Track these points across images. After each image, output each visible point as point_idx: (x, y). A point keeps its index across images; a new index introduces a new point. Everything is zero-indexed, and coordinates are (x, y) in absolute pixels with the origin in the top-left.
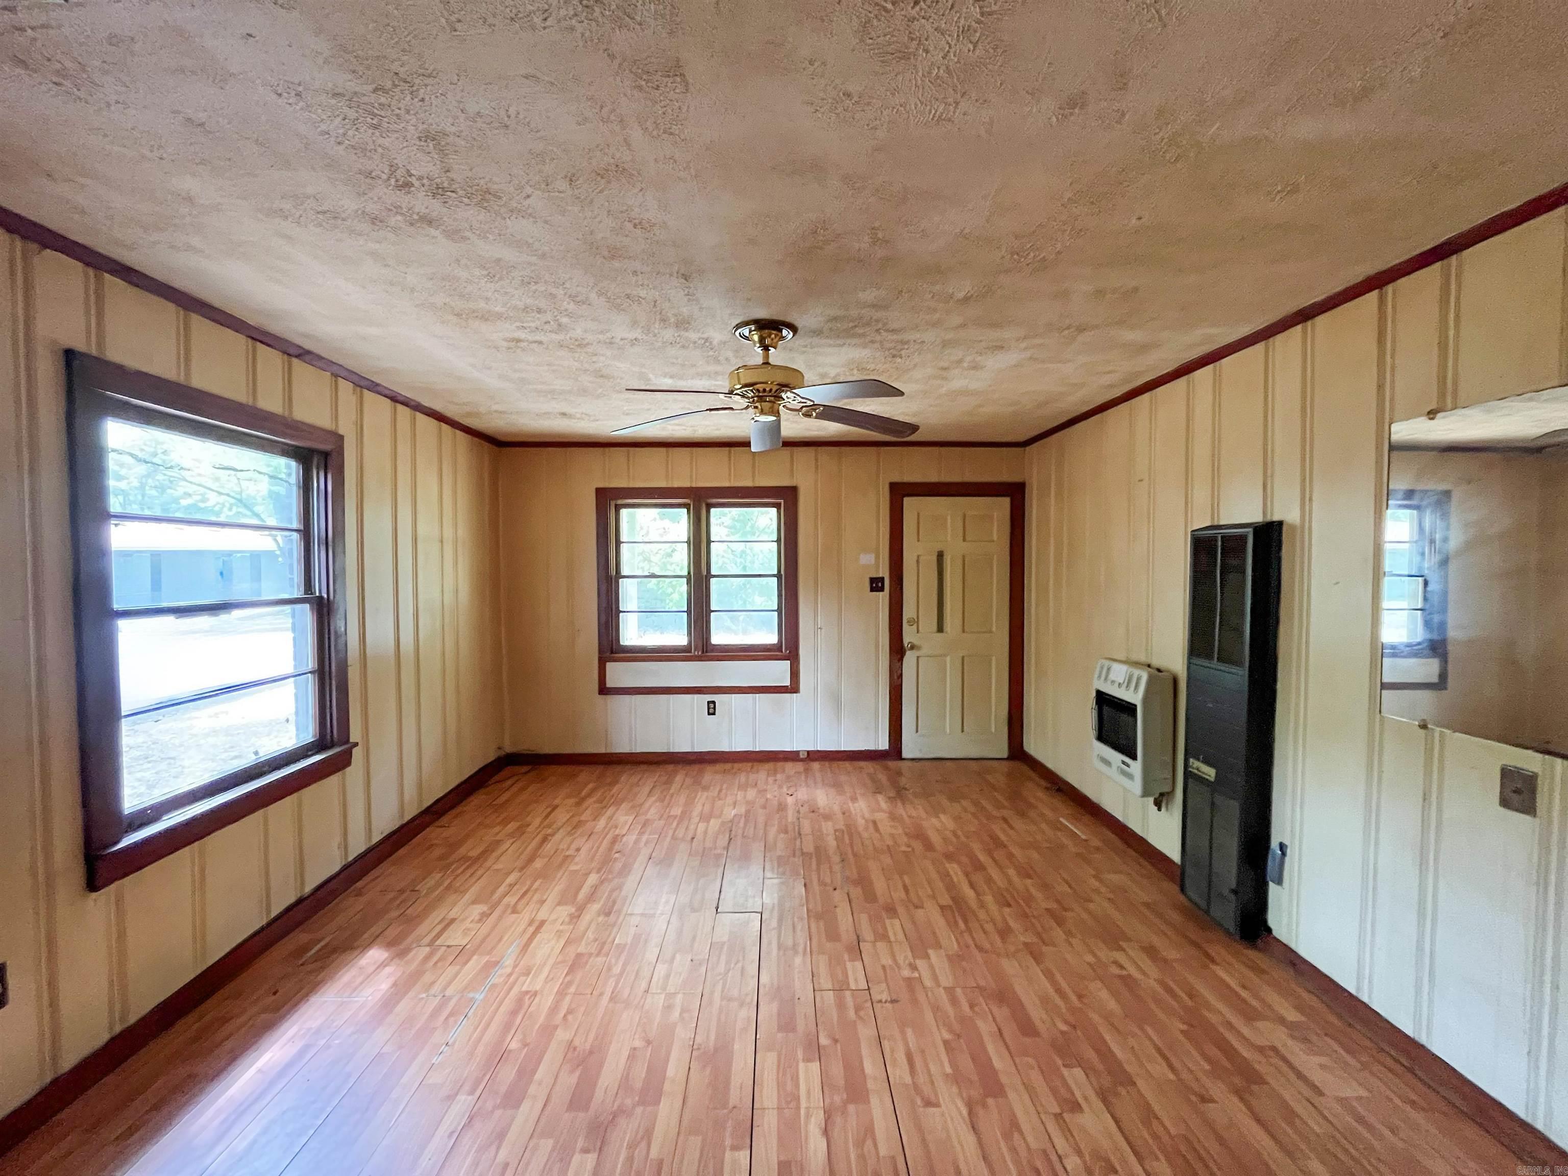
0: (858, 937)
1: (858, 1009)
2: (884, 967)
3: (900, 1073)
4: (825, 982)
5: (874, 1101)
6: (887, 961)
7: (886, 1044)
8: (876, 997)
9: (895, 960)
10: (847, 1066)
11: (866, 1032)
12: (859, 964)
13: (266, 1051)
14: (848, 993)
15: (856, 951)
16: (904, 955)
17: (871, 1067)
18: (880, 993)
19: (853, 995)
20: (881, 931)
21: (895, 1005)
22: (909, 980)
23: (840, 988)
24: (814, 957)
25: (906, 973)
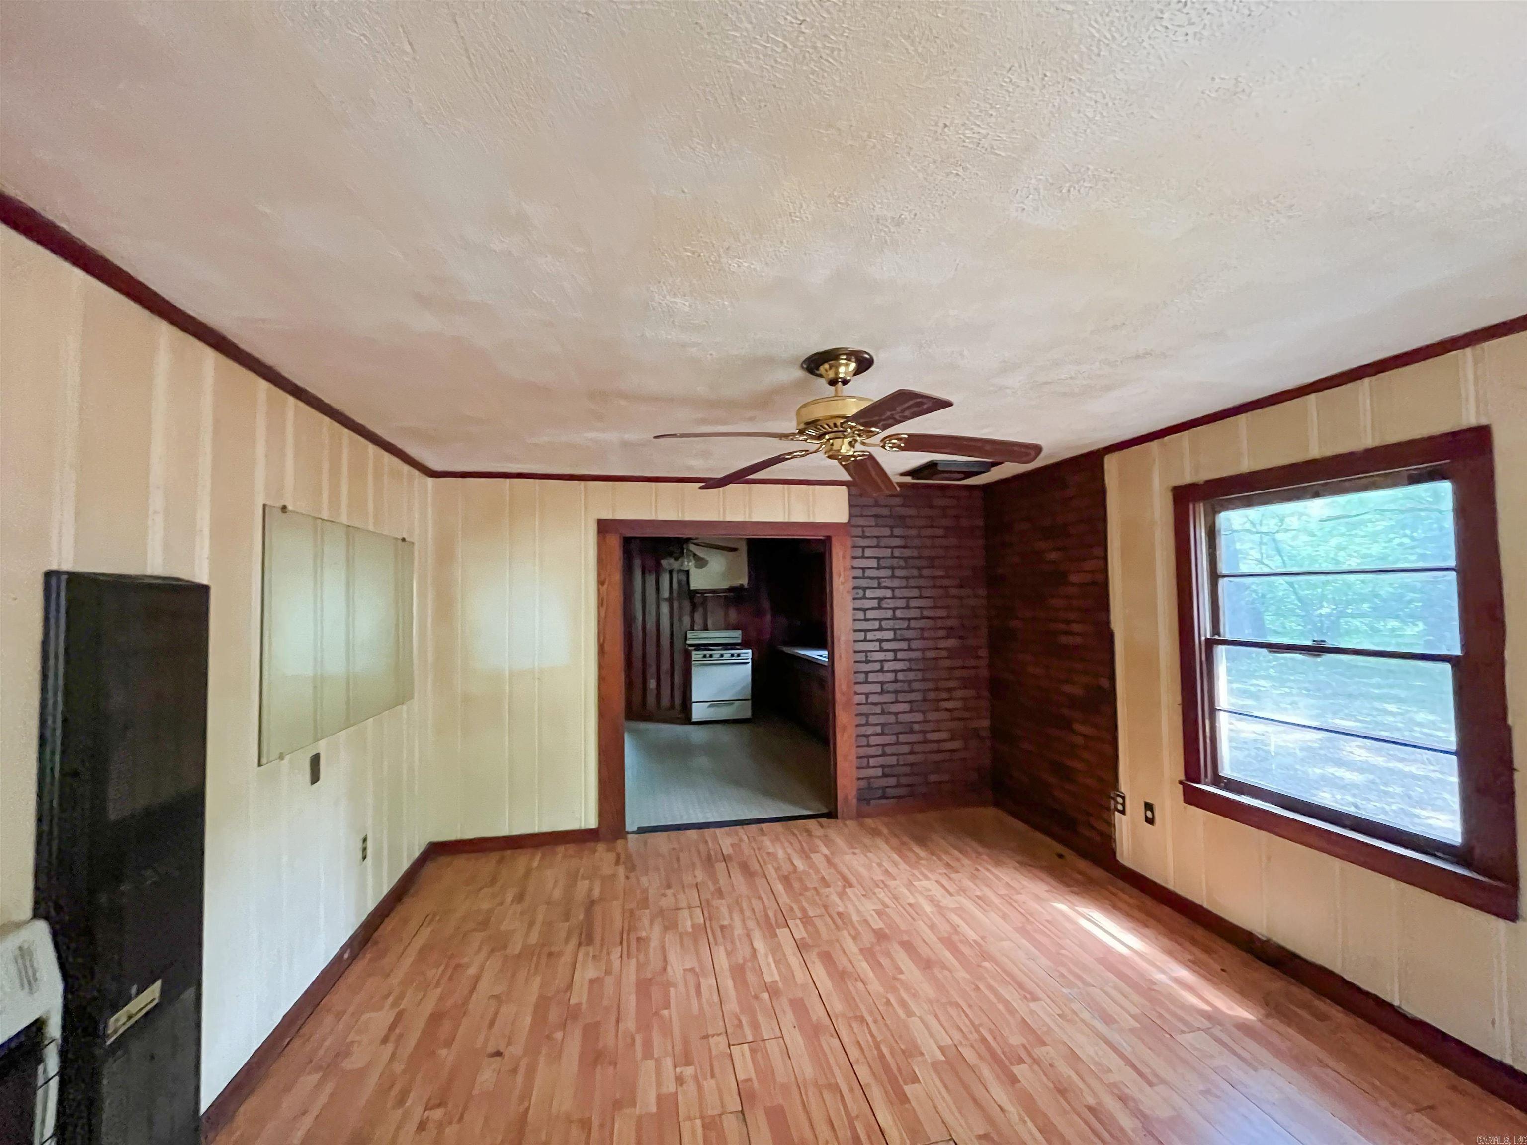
0: (744, 1119)
1: (740, 1025)
2: (713, 1076)
3: (708, 983)
4: (773, 1047)
5: (726, 965)
6: (709, 1085)
7: (716, 999)
8: (722, 1039)
9: (700, 1088)
10: (745, 982)
11: (732, 1006)
12: (741, 1077)
13: (1143, 936)
14: (750, 1039)
15: (745, 1094)
16: (687, 1098)
17: (728, 983)
18: (719, 1044)
19: (745, 1037)
20: (713, 1135)
21: (705, 1034)
22: (688, 1063)
23: (757, 1046)
24: (793, 1079)
25: (689, 1071)
